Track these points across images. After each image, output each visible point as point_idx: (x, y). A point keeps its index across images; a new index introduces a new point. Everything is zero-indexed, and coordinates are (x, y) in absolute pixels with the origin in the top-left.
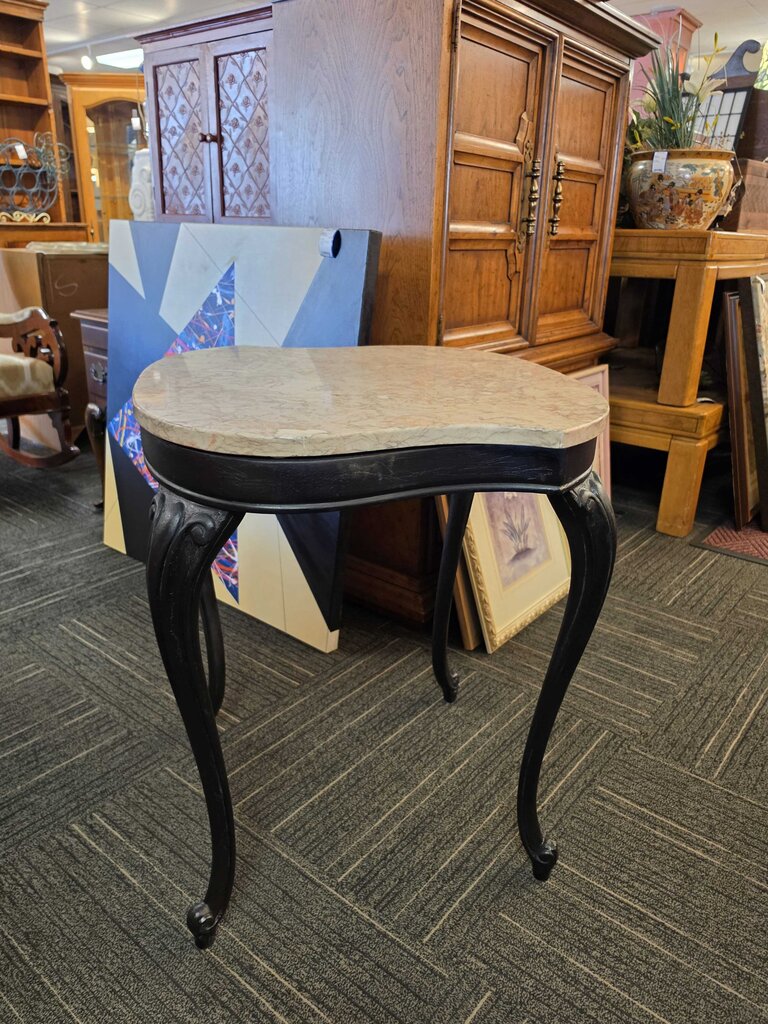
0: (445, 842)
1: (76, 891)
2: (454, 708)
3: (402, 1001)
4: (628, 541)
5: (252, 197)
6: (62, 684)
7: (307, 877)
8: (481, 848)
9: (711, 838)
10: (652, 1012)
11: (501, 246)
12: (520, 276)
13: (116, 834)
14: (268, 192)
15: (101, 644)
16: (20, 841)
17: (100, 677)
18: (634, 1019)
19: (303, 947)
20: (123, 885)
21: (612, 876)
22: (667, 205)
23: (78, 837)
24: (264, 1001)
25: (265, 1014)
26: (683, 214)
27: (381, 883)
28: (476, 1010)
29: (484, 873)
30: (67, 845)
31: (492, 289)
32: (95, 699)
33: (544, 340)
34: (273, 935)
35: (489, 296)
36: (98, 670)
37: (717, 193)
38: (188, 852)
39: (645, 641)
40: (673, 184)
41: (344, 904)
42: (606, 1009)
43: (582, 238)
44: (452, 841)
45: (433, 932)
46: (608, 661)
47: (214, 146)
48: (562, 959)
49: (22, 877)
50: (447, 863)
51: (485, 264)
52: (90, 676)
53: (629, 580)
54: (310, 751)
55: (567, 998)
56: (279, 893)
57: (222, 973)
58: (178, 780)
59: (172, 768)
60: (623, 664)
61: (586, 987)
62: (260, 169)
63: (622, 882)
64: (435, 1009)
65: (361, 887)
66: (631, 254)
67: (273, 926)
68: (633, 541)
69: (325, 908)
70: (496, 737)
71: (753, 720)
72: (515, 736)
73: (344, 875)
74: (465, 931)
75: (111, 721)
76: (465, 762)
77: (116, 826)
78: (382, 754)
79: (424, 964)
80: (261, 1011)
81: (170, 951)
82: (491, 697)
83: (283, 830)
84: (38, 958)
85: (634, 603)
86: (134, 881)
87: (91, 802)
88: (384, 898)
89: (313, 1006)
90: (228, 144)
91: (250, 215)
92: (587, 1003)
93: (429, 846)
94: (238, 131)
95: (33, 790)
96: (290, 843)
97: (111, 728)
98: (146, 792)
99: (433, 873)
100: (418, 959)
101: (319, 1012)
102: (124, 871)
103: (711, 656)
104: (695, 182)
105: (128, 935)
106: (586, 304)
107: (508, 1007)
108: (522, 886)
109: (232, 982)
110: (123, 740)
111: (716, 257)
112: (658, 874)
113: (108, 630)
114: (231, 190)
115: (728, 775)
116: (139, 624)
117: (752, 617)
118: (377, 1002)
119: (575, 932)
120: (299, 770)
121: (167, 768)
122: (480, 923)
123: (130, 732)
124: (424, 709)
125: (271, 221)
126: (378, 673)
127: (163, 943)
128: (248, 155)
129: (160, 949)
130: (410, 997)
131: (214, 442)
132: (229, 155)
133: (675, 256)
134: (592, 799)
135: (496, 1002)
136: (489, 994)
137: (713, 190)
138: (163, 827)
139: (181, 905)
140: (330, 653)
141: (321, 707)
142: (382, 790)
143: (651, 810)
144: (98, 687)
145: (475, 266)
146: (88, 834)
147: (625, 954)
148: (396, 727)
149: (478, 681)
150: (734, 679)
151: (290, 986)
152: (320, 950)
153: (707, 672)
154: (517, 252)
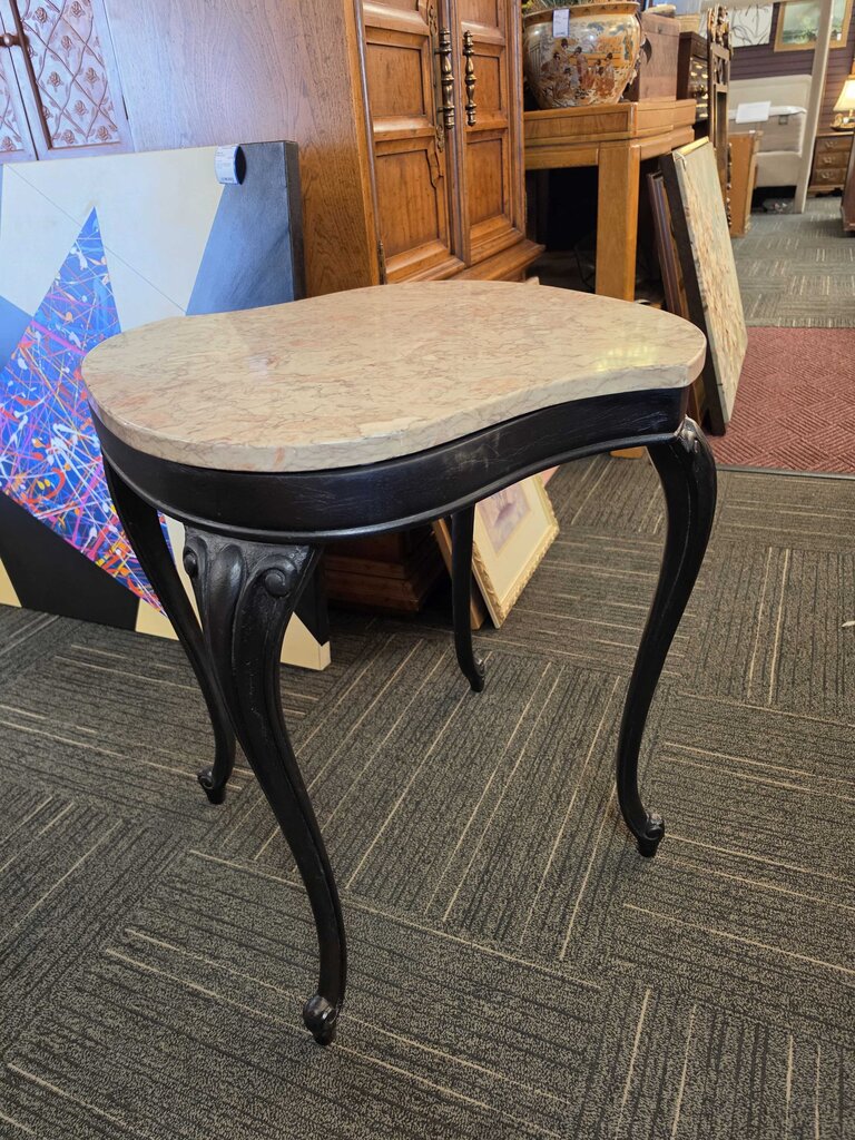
0: (537, 846)
1: (147, 1027)
2: (485, 698)
3: (565, 1029)
4: (588, 472)
5: (88, 117)
6: (13, 786)
7: (408, 928)
8: (577, 840)
9: (791, 767)
10: (807, 958)
11: (420, 146)
12: (444, 182)
13: (164, 945)
14: (111, 108)
15: (41, 725)
16: (49, 989)
17: (58, 765)
18: (795, 971)
19: (437, 1006)
20: (201, 1002)
21: (715, 833)
22: (575, 77)
23: (119, 962)
24: (421, 1079)
25: (428, 1093)
26: (594, 87)
27: (490, 909)
28: (643, 1012)
29: (590, 866)
30: (111, 976)
31: (419, 199)
32: (64, 794)
33: (478, 258)
34: (398, 1004)
35: (417, 211)
36: (51, 757)
37: (627, 56)
38: (259, 940)
39: (647, 578)
40: (579, 50)
41: (460, 944)
42: (765, 969)
43: (495, 127)
44: (544, 842)
45: (565, 945)
46: (620, 607)
47: (17, 52)
48: (704, 933)
49: (72, 1031)
50: (548, 867)
51: (408, 170)
52: (46, 766)
53: (606, 515)
54: (350, 785)
55: (724, 971)
56: (385, 954)
57: (361, 1064)
58: (211, 861)
59: (197, 849)
60: (636, 606)
61: (738, 954)
62: (92, 76)
63: (728, 836)
64: (602, 1026)
65: (469, 919)
66: (543, 141)
67: (393, 993)
68: (592, 473)
69: (442, 955)
70: (542, 717)
71: (782, 634)
72: (561, 711)
73: (447, 913)
74: (597, 934)
75: (97, 814)
76: (522, 753)
77: (162, 936)
78: (431, 768)
79: (570, 983)
80: (422, 1091)
81: (291, 1059)
82: (519, 675)
83: (359, 883)
84: (136, 1119)
85: (620, 539)
86: (212, 994)
87: (117, 916)
88: (500, 924)
89: (476, 1067)
90: (37, 46)
91: (89, 143)
92: (745, 970)
93: (522, 854)
94: (49, 25)
95: (36, 922)
96: (374, 896)
97: (101, 822)
98: (178, 885)
99: (539, 881)
100: (563, 979)
101: (484, 1070)
102: (194, 985)
103: (716, 578)
104: (604, 43)
105: (233, 1057)
106: (506, 207)
107: (673, 1000)
108: (634, 868)
109: (376, 1071)
110: (123, 832)
111: (639, 133)
112: (757, 818)
113: (39, 706)
114: (54, 111)
115: (781, 698)
116: (78, 689)
117: (738, 528)
118: (541, 1039)
119: (706, 901)
120: (347, 810)
121: (192, 851)
122: (609, 920)
123: (127, 822)
124: (455, 706)
125: (120, 147)
126: (389, 679)
127: (279, 1053)
128: (70, 59)
129: (278, 1061)
130: (571, 1022)
131: (280, 458)
132: (42, 63)
133: (594, 137)
134: (663, 757)
135: (659, 997)
136: (648, 992)
137: (624, 52)
138: (217, 920)
139: (279, 1004)
140: (325, 670)
141: (341, 733)
142: (448, 807)
143: (725, 753)
144: (61, 778)
145: (398, 175)
146: (131, 956)
147: (761, 908)
148: (433, 734)
149: (498, 661)
150: (747, 597)
151: (441, 1053)
152: (456, 1003)
153: (719, 595)
154: (437, 150)
